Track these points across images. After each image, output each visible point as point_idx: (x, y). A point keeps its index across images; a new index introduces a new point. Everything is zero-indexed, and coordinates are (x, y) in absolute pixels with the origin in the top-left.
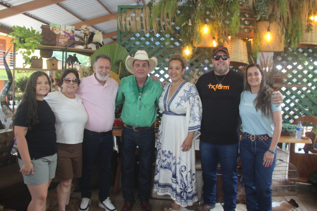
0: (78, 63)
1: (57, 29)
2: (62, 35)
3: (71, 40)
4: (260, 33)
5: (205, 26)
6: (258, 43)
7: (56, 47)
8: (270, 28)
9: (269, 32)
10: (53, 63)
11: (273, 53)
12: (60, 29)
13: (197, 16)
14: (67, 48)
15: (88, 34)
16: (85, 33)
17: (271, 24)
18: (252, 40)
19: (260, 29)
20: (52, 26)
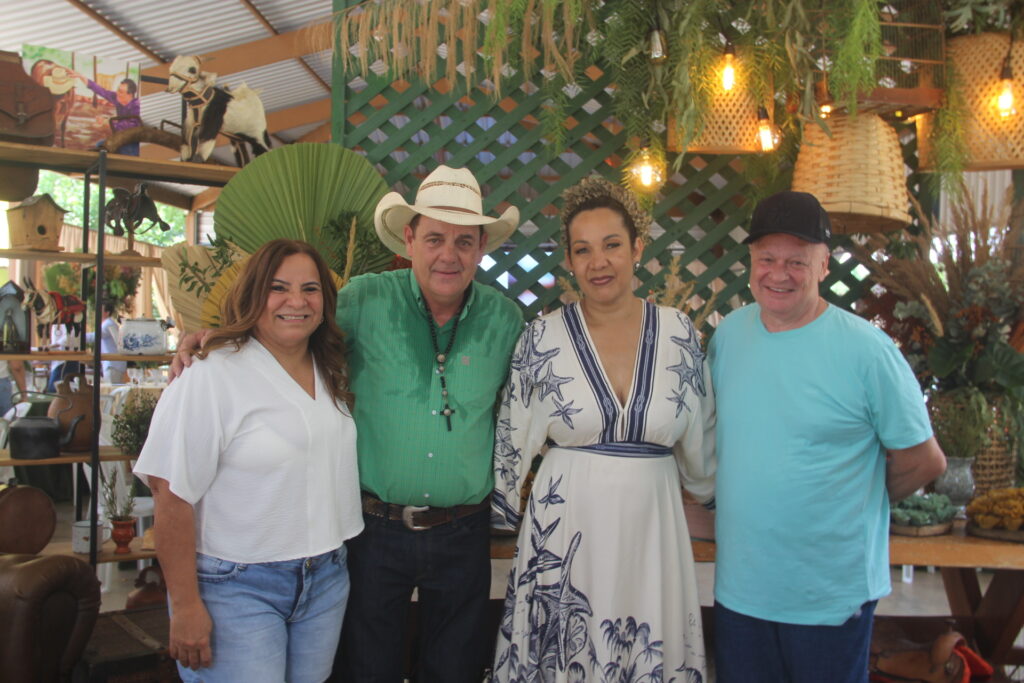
0: (158, 224)
1: (54, 72)
2: (83, 100)
3: (126, 123)
4: (962, 90)
5: (724, 59)
6: (955, 130)
7: (54, 149)
8: (1012, 63)
9: (1006, 82)
10: (39, 223)
11: (1008, 174)
12: (70, 73)
13: (688, 16)
14: (104, 155)
15: (201, 96)
16: (185, 91)
17: (1016, 46)
18: (919, 119)
19: (963, 71)
20: (33, 58)
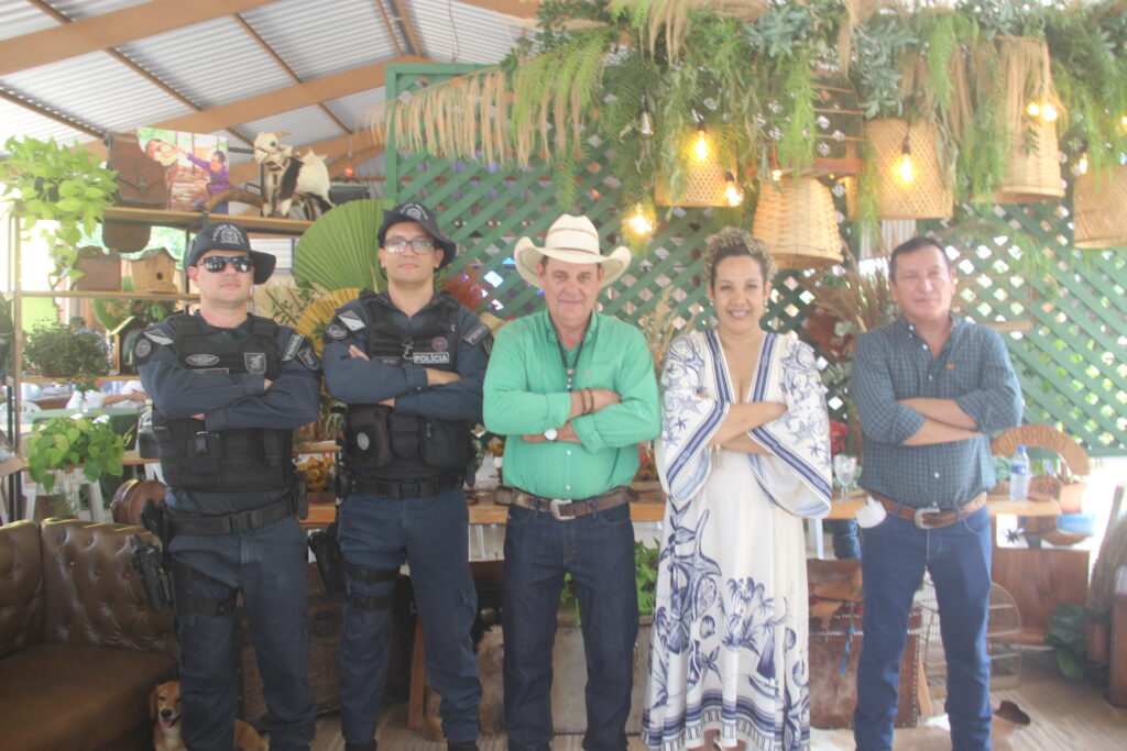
1: (163, 149)
2: (185, 170)
3: (217, 186)
4: (876, 160)
5: (698, 135)
6: (872, 190)
7: (166, 212)
8: (910, 143)
9: (906, 157)
10: (158, 270)
11: (913, 223)
12: (174, 148)
13: (671, 103)
15: (280, 165)
16: (268, 161)
17: (912, 129)
18: (847, 180)
19: (876, 146)
20: (146, 138)
